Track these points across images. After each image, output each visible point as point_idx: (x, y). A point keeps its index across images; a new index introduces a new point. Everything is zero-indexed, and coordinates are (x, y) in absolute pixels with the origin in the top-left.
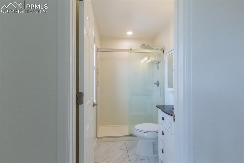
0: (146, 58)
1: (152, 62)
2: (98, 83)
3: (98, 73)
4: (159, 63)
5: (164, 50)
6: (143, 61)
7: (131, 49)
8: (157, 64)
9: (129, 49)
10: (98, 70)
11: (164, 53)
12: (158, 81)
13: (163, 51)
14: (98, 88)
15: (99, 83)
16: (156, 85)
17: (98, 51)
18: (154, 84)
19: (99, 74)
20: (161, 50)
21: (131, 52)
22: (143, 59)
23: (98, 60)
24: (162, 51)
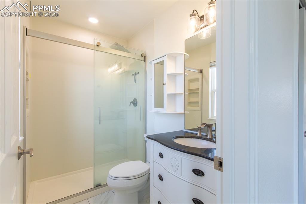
0: (116, 67)
1: (126, 73)
2: (27, 99)
3: (27, 80)
4: (136, 74)
5: (145, 57)
6: (110, 70)
7: (98, 46)
8: (133, 75)
9: (94, 45)
10: (27, 74)
11: (145, 61)
12: (135, 99)
13: (143, 57)
14: (28, 110)
15: (29, 100)
16: (132, 104)
17: (27, 35)
18: (131, 103)
19: (29, 82)
20: (142, 56)
21: (98, 51)
22: (111, 67)
23: (27, 55)
24: (143, 59)
